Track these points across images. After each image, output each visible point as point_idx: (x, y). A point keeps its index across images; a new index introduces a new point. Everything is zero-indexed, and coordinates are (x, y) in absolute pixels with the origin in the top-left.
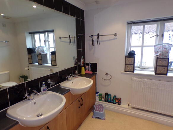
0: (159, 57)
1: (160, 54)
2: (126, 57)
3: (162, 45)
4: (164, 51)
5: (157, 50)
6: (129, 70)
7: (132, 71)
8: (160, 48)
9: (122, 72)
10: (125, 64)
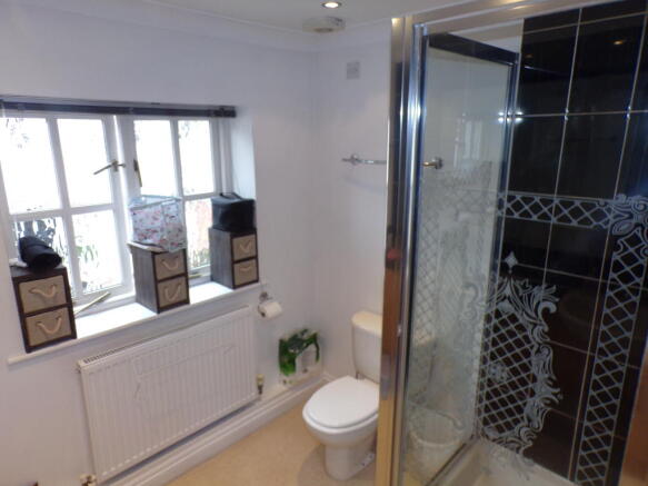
0: (158, 249)
1: (162, 240)
2: (17, 282)
3: (159, 207)
4: (171, 228)
5: (148, 224)
6: (53, 333)
7: (69, 332)
8: (155, 219)
9: (12, 360)
10: (23, 316)
